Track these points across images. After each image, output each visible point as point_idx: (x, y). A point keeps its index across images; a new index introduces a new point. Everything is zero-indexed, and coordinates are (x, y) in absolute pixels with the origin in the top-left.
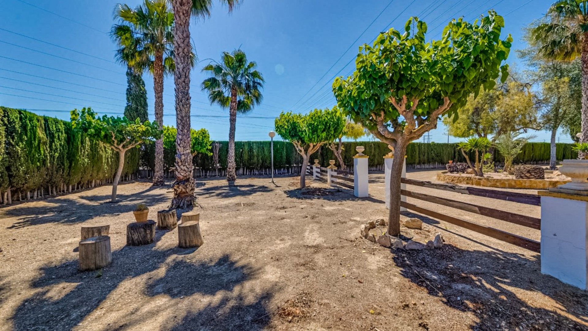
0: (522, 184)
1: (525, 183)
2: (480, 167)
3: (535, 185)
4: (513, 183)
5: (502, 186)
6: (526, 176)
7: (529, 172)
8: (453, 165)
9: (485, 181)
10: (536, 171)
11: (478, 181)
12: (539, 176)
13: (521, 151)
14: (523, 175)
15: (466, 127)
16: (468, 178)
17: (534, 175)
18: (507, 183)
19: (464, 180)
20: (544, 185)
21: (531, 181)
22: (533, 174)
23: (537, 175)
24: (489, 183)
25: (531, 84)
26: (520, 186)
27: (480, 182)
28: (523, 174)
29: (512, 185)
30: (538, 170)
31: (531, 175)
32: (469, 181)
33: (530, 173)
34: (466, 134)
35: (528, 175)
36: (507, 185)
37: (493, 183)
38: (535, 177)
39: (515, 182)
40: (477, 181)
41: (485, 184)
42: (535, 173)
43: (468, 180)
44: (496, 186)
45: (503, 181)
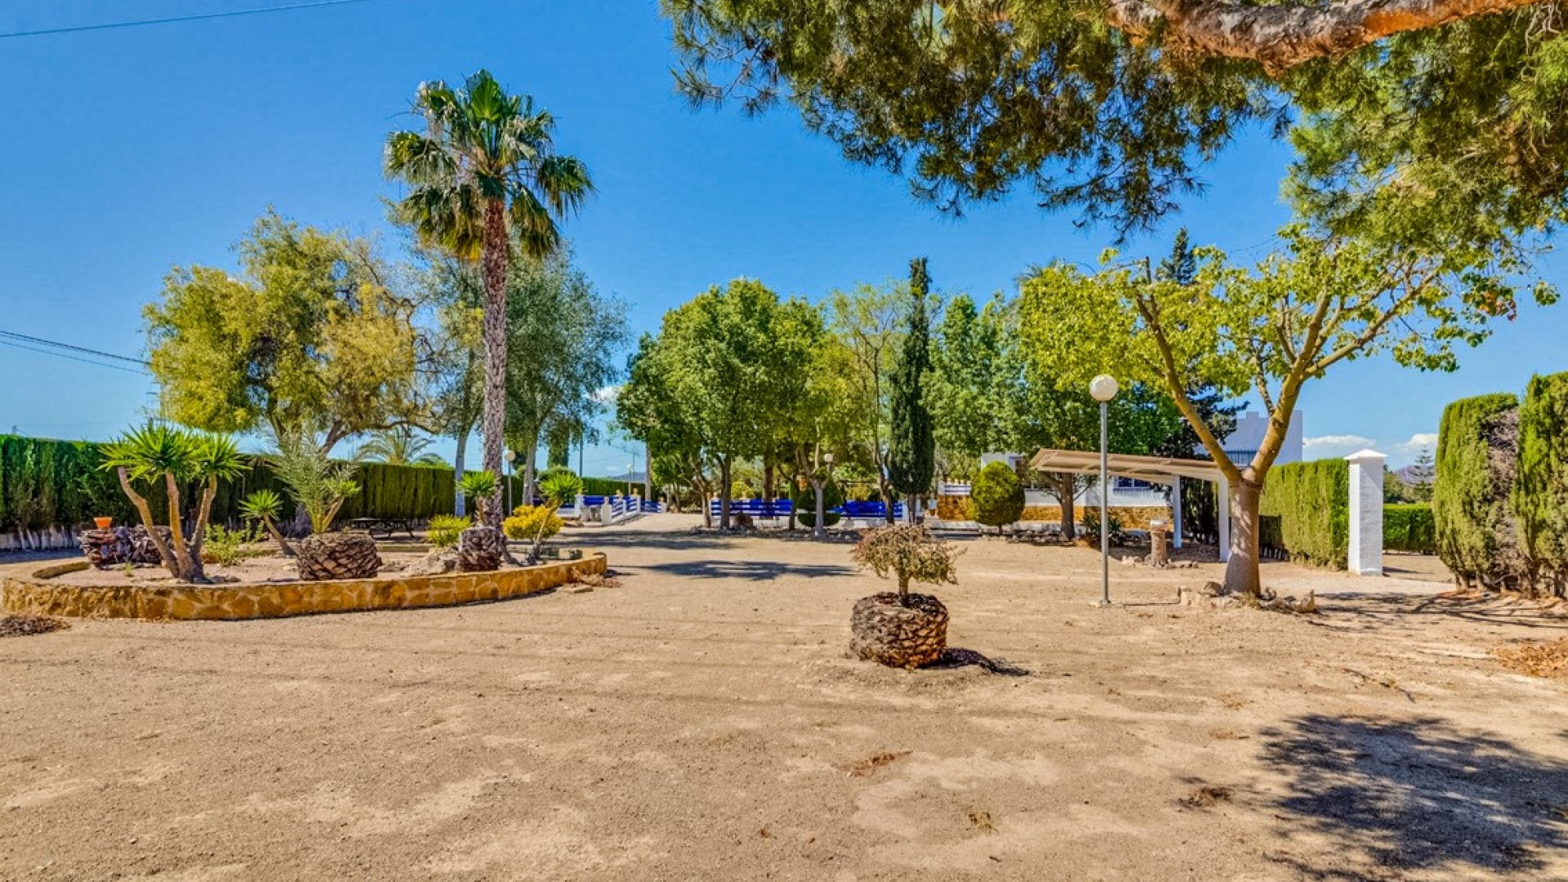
0: (301, 597)
1: (312, 596)
2: (192, 543)
3: (337, 598)
4: (276, 600)
5: (240, 612)
6: (325, 570)
7: (332, 555)
8: (111, 536)
9: (181, 597)
10: (352, 552)
11: (157, 598)
12: (359, 567)
13: (358, 489)
14: (316, 567)
15: (222, 396)
16: (118, 589)
17: (345, 566)
18: (255, 598)
19: (101, 600)
20: (361, 595)
21: (326, 585)
22: (343, 561)
23: (355, 565)
24: (197, 605)
25: (413, 303)
26: (295, 606)
27: (163, 604)
28: (317, 562)
29: (271, 604)
30: (357, 549)
31: (339, 565)
32: (120, 605)
33: (336, 559)
34: (222, 421)
35: (330, 565)
36: (256, 607)
37: (208, 604)
38: (349, 570)
39: (281, 595)
40: (150, 601)
41: (181, 612)
42: (349, 557)
43: (115, 598)
44: (218, 614)
45: (241, 594)
